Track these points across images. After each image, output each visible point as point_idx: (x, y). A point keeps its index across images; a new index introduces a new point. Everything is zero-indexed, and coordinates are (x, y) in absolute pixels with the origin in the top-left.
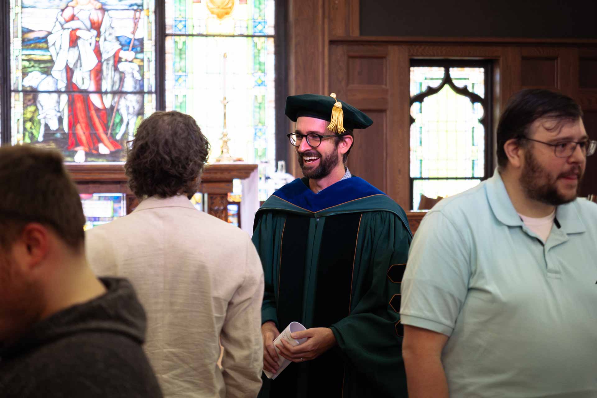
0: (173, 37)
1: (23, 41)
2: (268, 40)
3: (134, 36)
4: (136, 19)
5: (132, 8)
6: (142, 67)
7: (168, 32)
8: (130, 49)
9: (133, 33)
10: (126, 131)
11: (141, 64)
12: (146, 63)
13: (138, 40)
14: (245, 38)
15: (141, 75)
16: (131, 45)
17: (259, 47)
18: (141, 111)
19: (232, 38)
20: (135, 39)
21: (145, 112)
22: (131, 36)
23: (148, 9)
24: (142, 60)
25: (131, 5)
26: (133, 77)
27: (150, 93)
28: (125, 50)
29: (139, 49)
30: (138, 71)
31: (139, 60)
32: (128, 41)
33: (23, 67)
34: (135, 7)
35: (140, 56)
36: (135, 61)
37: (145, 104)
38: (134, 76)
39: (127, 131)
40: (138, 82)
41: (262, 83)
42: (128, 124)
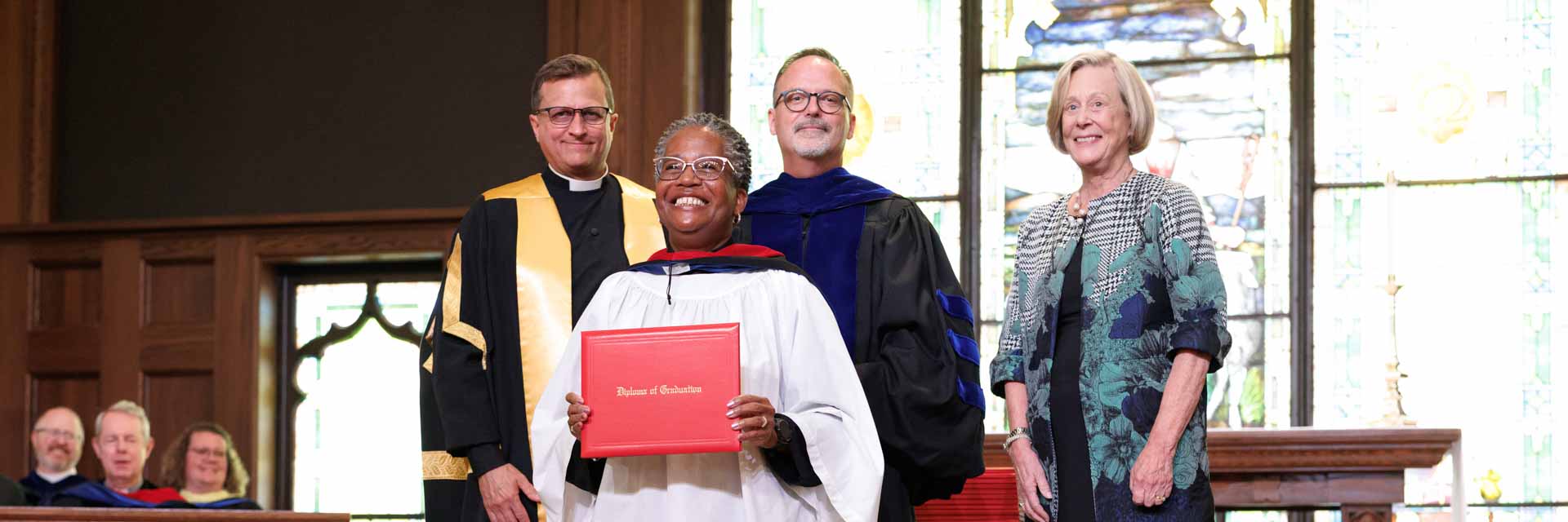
0: (1332, 191)
1: (1008, 215)
2: (1556, 187)
3: (1243, 193)
4: (1249, 155)
5: (1239, 132)
6: (1260, 261)
7: (1318, 180)
8: (1235, 221)
9: (1242, 187)
10: (1223, 401)
11: (1259, 252)
12: (1268, 252)
13: (1252, 201)
14: (1501, 185)
15: (1257, 277)
16: (1237, 215)
17: (1536, 203)
18: (1257, 358)
19: (1469, 185)
20: (1246, 200)
21: (1266, 359)
22: (1238, 195)
23: (1276, 133)
24: (1262, 245)
25: (1238, 127)
26: (1240, 281)
27: (1277, 316)
28: (1225, 225)
29: (1254, 221)
30: (1251, 270)
31: (1253, 245)
32: (1231, 203)
33: (1007, 271)
34: (1248, 131)
35: (1257, 236)
36: (1245, 247)
37: (1266, 341)
38: (1244, 281)
39: (1226, 401)
40: (1252, 293)
41: (1542, 285)
42: (1228, 385)
